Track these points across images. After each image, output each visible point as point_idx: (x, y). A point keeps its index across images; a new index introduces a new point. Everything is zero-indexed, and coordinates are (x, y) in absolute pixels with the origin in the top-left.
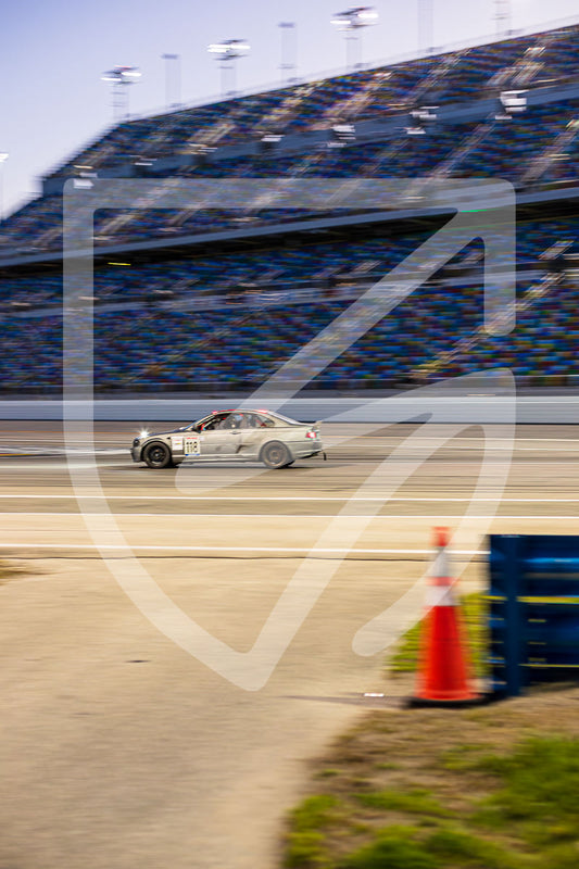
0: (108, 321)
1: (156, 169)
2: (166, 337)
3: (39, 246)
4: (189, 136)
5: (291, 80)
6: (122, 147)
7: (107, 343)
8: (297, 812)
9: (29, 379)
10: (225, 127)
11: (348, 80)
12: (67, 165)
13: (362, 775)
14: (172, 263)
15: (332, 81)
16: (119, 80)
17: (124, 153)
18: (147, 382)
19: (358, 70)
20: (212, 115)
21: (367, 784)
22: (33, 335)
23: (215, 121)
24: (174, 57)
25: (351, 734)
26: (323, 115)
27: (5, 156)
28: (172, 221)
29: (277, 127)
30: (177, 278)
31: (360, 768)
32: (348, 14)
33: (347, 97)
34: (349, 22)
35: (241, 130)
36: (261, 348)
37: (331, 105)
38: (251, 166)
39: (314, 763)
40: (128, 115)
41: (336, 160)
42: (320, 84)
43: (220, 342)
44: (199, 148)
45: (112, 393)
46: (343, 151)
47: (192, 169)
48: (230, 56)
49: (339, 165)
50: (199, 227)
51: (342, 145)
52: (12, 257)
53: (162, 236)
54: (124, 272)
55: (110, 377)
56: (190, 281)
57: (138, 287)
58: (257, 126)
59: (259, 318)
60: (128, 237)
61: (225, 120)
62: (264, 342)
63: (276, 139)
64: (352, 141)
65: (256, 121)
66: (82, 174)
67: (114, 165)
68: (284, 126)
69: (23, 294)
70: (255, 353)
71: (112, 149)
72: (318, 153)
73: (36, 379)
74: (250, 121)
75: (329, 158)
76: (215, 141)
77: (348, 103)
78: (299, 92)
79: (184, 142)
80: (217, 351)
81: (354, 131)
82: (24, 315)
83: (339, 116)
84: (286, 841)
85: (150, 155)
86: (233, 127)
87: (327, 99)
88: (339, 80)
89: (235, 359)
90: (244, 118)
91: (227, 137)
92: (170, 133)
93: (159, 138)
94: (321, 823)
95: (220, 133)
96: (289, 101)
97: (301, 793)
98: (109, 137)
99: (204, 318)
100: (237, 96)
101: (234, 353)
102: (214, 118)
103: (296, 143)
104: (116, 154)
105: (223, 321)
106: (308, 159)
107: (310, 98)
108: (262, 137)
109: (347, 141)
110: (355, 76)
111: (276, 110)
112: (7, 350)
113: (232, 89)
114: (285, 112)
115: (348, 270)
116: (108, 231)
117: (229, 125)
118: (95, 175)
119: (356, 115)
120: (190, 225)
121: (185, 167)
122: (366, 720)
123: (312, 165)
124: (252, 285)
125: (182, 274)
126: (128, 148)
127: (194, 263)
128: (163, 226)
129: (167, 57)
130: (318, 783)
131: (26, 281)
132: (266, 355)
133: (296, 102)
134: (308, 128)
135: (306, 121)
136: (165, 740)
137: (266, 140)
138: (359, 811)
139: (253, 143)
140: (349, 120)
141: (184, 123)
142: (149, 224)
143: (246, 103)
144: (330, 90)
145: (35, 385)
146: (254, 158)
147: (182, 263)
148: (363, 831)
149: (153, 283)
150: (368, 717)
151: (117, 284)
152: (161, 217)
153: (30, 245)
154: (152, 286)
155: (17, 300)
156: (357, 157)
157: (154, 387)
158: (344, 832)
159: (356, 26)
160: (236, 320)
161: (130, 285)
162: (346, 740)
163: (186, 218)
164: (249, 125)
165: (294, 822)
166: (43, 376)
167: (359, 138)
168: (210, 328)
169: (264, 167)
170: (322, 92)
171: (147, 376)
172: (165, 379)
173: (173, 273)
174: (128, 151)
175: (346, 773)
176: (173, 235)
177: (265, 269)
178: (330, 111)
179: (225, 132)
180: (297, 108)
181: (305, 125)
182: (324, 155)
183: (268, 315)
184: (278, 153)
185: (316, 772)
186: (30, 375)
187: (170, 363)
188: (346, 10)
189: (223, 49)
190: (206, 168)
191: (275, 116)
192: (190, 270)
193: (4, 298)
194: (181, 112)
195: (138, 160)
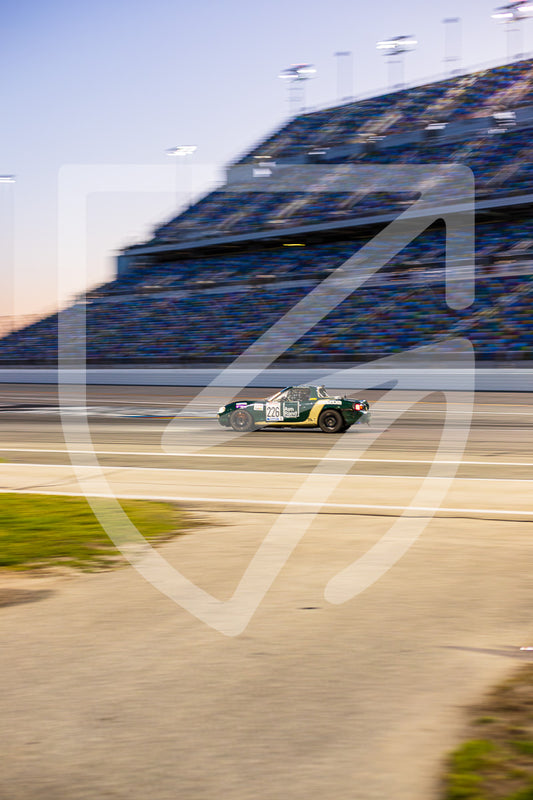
0: (281, 297)
1: (328, 157)
2: (336, 311)
3: (222, 229)
4: (359, 126)
5: (454, 72)
6: (298, 137)
8: (456, 754)
9: (213, 349)
10: (392, 118)
11: (510, 69)
12: (249, 155)
13: (518, 723)
14: (342, 244)
15: (494, 71)
16: (297, 76)
17: (298, 144)
18: (318, 353)
19: (518, 60)
20: (380, 106)
21: (521, 732)
22: (216, 309)
23: (382, 112)
24: (346, 54)
25: (508, 684)
26: (484, 103)
27: (194, 148)
28: (343, 204)
29: (441, 115)
30: (345, 257)
31: (516, 717)
32: (508, 7)
33: (506, 86)
34: (511, 15)
35: (409, 119)
36: (424, 321)
37: (492, 93)
38: (416, 152)
39: (473, 709)
40: (304, 109)
41: (496, 146)
42: (482, 74)
43: (385, 316)
44: (368, 137)
45: (287, 362)
46: (504, 137)
47: (361, 157)
48: (398, 52)
49: (500, 150)
50: (367, 210)
51: (503, 131)
52: (198, 239)
53: (334, 219)
54: (299, 252)
57: (309, 266)
58: (422, 116)
59: (423, 293)
60: (303, 220)
61: (392, 110)
62: (426, 316)
63: (440, 126)
64: (512, 127)
65: (422, 110)
66: (261, 164)
67: (290, 155)
68: (449, 114)
69: (207, 273)
70: (418, 326)
71: (288, 140)
72: (480, 139)
73: (218, 350)
74: (415, 111)
75: (490, 144)
76: (383, 130)
77: (510, 91)
78: (462, 82)
79: (353, 132)
80: (382, 324)
81: (514, 117)
82: (209, 291)
83: (501, 104)
84: (446, 781)
85: (323, 145)
86: (400, 117)
87: (490, 88)
88: (500, 70)
89: (400, 332)
90: (410, 109)
91: (394, 127)
92: (342, 124)
93: (331, 130)
94: (479, 767)
95: (387, 122)
96: (452, 92)
97: (461, 737)
98: (287, 130)
99: (373, 294)
100: (405, 88)
101: (399, 326)
102: (382, 108)
103: (459, 130)
104: (293, 144)
105: (387, 296)
106: (470, 146)
107: (473, 88)
108: (427, 125)
109: (508, 128)
110: (515, 66)
111: (440, 100)
112: (193, 324)
113: (400, 82)
114: (449, 101)
115: (506, 248)
116: (285, 214)
117: (397, 115)
118: (273, 164)
119: (516, 103)
120: (359, 208)
121: (355, 155)
122: (521, 672)
123: (474, 150)
124: (416, 262)
125: (350, 253)
126: (304, 138)
127: (362, 243)
128: (334, 209)
129: (339, 54)
130: (477, 729)
131: (209, 261)
132: (428, 327)
133: (459, 92)
134: (470, 116)
135: (468, 109)
136: (336, 681)
137: (430, 128)
138: (514, 757)
139: (418, 131)
140: (510, 107)
141: (355, 115)
142: (323, 207)
143: (411, 94)
144: (493, 79)
145: (218, 355)
146: (419, 146)
147: (351, 243)
148: (519, 776)
149: (325, 262)
150: (523, 669)
151: (292, 263)
152: (331, 201)
153: (212, 229)
154: (325, 265)
155: (201, 278)
156: (516, 141)
157: (324, 357)
158: (500, 776)
159: (518, 19)
160: (401, 295)
161: (303, 264)
162: (502, 690)
163: (355, 203)
164: (414, 115)
165: (454, 763)
166: (225, 347)
167: (519, 124)
168: (375, 304)
169: (428, 153)
170: (484, 82)
171: (319, 347)
172: (334, 350)
173: (342, 253)
174: (304, 142)
175: (503, 721)
176: (343, 218)
177: (427, 248)
178: (491, 99)
179: (393, 122)
180: (460, 98)
181: (468, 113)
182: (487, 140)
183: (431, 291)
184: (442, 140)
185: (475, 718)
186: (213, 346)
187: (339, 335)
188: (506, 4)
189: (391, 45)
190: (375, 155)
191: (439, 105)
193: (190, 277)
194: (352, 104)
195: (311, 150)
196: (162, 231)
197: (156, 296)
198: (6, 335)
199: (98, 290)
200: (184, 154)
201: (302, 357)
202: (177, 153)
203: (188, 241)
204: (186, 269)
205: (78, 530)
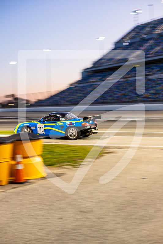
0: (133, 82)
1: (147, 38)
2: (150, 86)
3: (113, 62)
4: (156, 28)
7: (133, 89)
12: (122, 39)
14: (152, 65)
16: (136, 13)
17: (137, 34)
18: (145, 99)
20: (162, 21)
24: (152, 5)
27: (105, 37)
28: (151, 53)
30: (152, 69)
40: (138, 23)
44: (159, 31)
50: (159, 54)
52: (106, 65)
53: (149, 57)
55: (134, 98)
56: (157, 70)
66: (125, 41)
67: (134, 38)
71: (135, 33)
79: (154, 30)
85: (145, 34)
92: (151, 27)
93: (147, 29)
98: (133, 30)
104: (135, 35)
118: (129, 41)
120: (157, 53)
121: (156, 37)
125: (154, 68)
126: (138, 32)
127: (158, 64)
128: (149, 54)
129: (149, 5)
131: (110, 72)
141: (154, 24)
145: (113, 101)
147: (154, 65)
149: (146, 71)
152: (148, 52)
153: (110, 62)
155: (108, 77)
157: (147, 101)
163: (155, 52)
166: (115, 98)
171: (145, 97)
172: (150, 98)
173: (152, 68)
174: (138, 33)
176: (152, 57)
186: (112, 98)
187: (151, 94)
190: (162, 36)
192: (157, 66)
193: (104, 77)
194: (154, 21)
195: (141, 36)
196: (96, 64)
197: (94, 83)
198: (49, 97)
199: (77, 82)
200: (101, 39)
201: (139, 101)
202: (99, 39)
203: (104, 66)
204: (103, 75)
205: (73, 155)
